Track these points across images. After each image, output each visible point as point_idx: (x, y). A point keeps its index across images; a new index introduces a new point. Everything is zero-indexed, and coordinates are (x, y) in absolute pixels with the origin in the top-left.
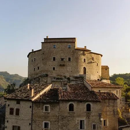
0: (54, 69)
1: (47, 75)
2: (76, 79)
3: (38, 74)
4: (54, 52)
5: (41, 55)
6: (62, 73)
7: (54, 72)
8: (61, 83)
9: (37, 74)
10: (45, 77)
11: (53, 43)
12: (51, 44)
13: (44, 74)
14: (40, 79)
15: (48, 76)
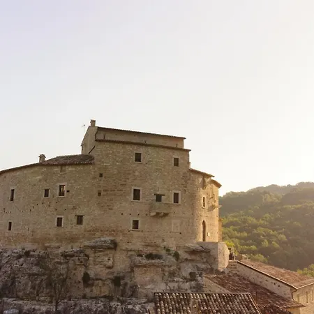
0: (136, 224)
1: (114, 245)
2: (193, 257)
3: (78, 239)
4: (137, 173)
5: (94, 178)
6: (159, 237)
7: (136, 234)
8: (163, 271)
9: (73, 239)
10: (108, 252)
11: (135, 147)
12: (128, 148)
13: (105, 242)
14: (88, 256)
15: (118, 248)
